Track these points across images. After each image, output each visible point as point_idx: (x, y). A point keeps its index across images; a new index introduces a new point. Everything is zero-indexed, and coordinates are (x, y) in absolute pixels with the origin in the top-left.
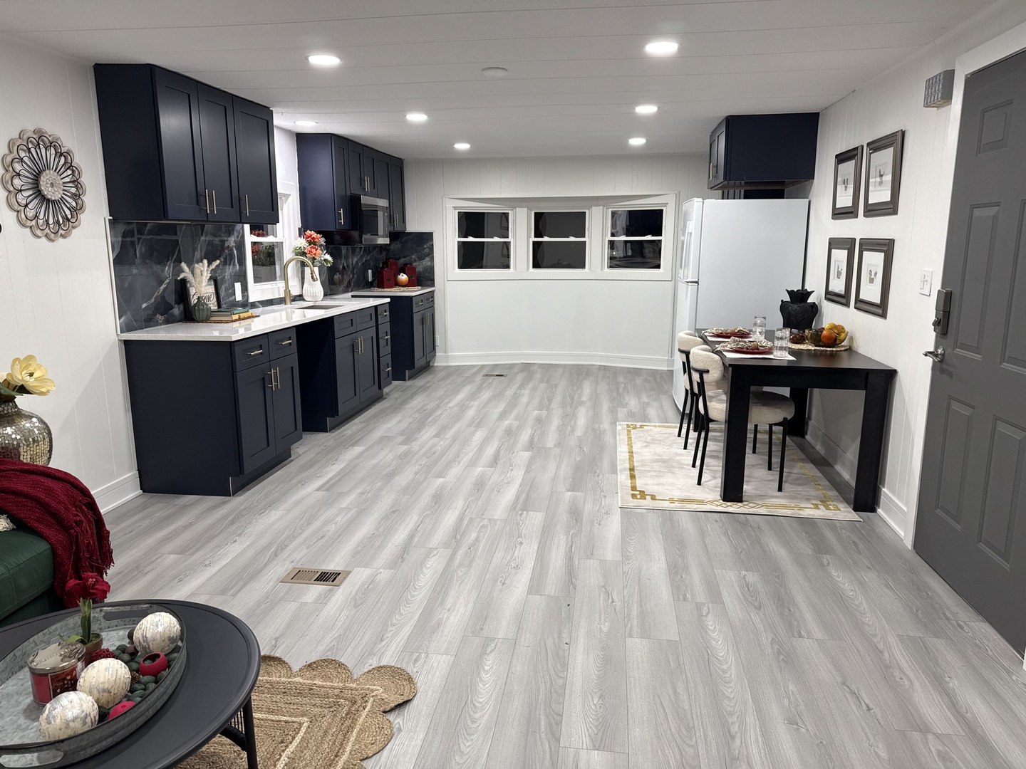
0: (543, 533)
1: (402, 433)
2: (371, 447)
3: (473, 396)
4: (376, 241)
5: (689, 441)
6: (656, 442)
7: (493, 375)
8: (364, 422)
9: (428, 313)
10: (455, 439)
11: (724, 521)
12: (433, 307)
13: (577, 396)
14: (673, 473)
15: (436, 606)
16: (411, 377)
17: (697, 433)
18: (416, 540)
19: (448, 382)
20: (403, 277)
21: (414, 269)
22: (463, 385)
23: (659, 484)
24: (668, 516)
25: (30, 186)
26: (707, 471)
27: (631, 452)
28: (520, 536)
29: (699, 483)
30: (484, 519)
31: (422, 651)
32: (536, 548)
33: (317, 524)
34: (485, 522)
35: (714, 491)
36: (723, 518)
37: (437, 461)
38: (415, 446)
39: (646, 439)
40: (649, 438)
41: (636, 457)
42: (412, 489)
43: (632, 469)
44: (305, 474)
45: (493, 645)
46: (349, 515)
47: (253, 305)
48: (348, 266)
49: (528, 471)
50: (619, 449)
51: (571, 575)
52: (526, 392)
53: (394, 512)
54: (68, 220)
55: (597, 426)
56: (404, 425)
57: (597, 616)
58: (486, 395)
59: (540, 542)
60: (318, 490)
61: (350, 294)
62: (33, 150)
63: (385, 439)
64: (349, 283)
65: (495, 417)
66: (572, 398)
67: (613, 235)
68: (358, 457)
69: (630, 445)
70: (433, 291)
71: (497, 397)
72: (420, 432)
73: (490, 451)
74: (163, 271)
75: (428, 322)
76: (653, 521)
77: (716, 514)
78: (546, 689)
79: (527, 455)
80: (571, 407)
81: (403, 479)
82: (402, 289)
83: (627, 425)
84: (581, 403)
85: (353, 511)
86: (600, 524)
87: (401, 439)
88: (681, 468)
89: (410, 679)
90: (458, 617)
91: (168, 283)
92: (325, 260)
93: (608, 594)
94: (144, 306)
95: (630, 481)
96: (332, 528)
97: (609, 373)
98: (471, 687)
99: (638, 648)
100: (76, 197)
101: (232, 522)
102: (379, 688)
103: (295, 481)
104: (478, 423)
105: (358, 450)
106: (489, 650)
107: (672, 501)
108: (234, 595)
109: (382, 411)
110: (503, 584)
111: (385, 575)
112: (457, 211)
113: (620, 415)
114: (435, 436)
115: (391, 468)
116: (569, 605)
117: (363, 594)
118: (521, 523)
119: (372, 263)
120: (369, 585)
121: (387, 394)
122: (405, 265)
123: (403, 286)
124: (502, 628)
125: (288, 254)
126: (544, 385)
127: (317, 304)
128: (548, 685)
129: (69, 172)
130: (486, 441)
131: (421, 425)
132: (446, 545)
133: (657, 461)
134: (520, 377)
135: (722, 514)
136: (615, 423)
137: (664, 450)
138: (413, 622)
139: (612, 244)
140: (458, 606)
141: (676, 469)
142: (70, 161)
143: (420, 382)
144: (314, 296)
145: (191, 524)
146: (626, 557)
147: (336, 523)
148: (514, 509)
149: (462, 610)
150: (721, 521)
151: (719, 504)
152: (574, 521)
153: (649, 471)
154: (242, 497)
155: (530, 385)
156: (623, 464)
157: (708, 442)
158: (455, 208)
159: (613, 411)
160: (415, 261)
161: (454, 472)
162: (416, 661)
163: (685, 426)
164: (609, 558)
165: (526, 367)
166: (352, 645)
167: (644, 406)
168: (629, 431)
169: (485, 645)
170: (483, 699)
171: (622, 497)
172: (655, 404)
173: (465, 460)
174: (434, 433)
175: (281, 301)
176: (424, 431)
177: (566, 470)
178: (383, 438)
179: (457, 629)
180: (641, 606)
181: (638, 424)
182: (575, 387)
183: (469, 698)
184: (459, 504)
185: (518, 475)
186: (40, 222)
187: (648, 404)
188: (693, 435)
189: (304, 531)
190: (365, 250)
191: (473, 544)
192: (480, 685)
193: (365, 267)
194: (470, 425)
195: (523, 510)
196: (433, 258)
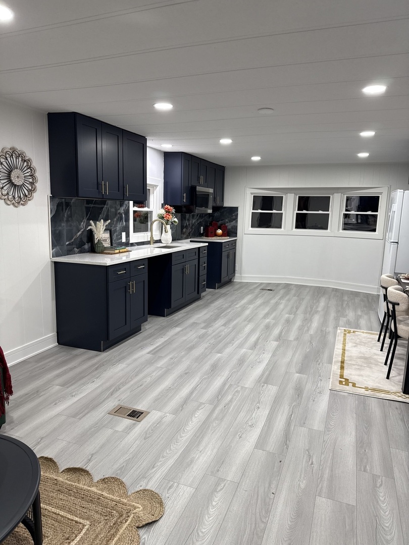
0: (274, 402)
1: (205, 322)
2: (186, 328)
3: (251, 302)
4: (206, 211)
5: (385, 345)
6: (363, 344)
7: (266, 290)
8: (186, 313)
9: (231, 252)
10: (234, 328)
11: (402, 409)
12: (235, 248)
13: (315, 307)
14: (370, 368)
15: (193, 447)
16: (219, 287)
17: (390, 340)
18: (194, 395)
19: (239, 292)
20: (219, 231)
21: (226, 227)
22: (247, 294)
23: (359, 375)
24: (362, 400)
25: (6, 177)
26: (395, 369)
27: (344, 350)
28: (259, 402)
29: (388, 377)
30: (238, 386)
31: (175, 481)
32: (267, 413)
33: (141, 376)
34: (239, 389)
35: (398, 385)
36: (402, 406)
37: (220, 342)
38: (210, 330)
39: (356, 341)
40: (358, 340)
41: (347, 354)
42: (200, 359)
43: (342, 362)
44: (145, 342)
45: (222, 485)
46: (160, 372)
47: (132, 245)
48: (189, 225)
49: (273, 355)
50: (336, 347)
51: (287, 437)
52: (284, 302)
53: (186, 374)
54: (26, 196)
55: (325, 328)
56: (208, 316)
57: (299, 474)
58: (259, 302)
59: (272, 407)
60: (148, 353)
61: (189, 240)
62: (9, 159)
63: (194, 324)
64: (189, 233)
65: (261, 316)
66: (312, 308)
67: (347, 210)
68: (176, 334)
69: (344, 344)
70: (236, 240)
71: (265, 303)
72: (215, 322)
73: (253, 339)
74: (80, 225)
75: (231, 257)
76: (351, 403)
77: (397, 402)
78: (250, 530)
79: (275, 344)
80: (310, 314)
81: (197, 352)
82: (218, 238)
83: (345, 330)
84: (317, 312)
85: (163, 370)
86: (314, 401)
87: (203, 325)
88: (376, 365)
89: (161, 503)
90: (205, 458)
91: (83, 231)
92: (174, 221)
93: (310, 457)
94: (67, 243)
95: (340, 371)
96: (148, 380)
97: (338, 294)
98: (200, 518)
99: (323, 507)
100: (32, 184)
101: (96, 369)
102: (140, 506)
103: (138, 346)
104: (249, 320)
105: (178, 329)
106: (219, 489)
107: (367, 389)
108: (80, 419)
109: (198, 306)
110: (240, 437)
111: (169, 418)
112: (253, 195)
113: (341, 323)
114: (222, 326)
115: (192, 344)
116: (280, 462)
117: (152, 430)
118: (262, 392)
119: (203, 223)
120: (158, 424)
121: (203, 296)
122: (222, 224)
123: (219, 236)
124: (231, 473)
125: (155, 217)
126: (295, 298)
127: (168, 245)
128: (253, 527)
129: (29, 170)
130: (252, 331)
131: (216, 317)
132: (211, 402)
133: (361, 358)
134: (282, 292)
135: (401, 403)
136: (337, 327)
137: (367, 350)
138: (176, 457)
139: (346, 216)
140: (207, 449)
141: (373, 365)
142: (29, 165)
143: (223, 290)
144: (166, 240)
145: (75, 367)
146: (327, 429)
147: (151, 377)
148: (259, 382)
149: (209, 453)
150: (400, 408)
151: (401, 395)
152: (297, 396)
153: (354, 365)
154: (107, 353)
155: (287, 298)
156: (337, 358)
157: (397, 347)
158: (252, 193)
159: (337, 319)
160: (227, 223)
161: (228, 350)
162: (170, 488)
163: (383, 334)
164: (315, 428)
165: (287, 286)
166: (134, 468)
167: (358, 318)
168: (345, 334)
169: (217, 484)
170: (205, 530)
171: (332, 382)
172: (366, 317)
173: (237, 343)
174: (224, 323)
175: (148, 243)
176: (217, 321)
177: (298, 357)
178: (194, 323)
179: (202, 468)
180: (332, 471)
181: (352, 330)
182: (315, 301)
183: (196, 527)
184: (225, 374)
185: (266, 357)
186: (10, 197)
187: (360, 316)
188: (388, 341)
189: (132, 379)
190: (200, 216)
191: (228, 404)
192: (207, 517)
193: (200, 225)
194: (245, 320)
195: (265, 383)
196: (237, 221)
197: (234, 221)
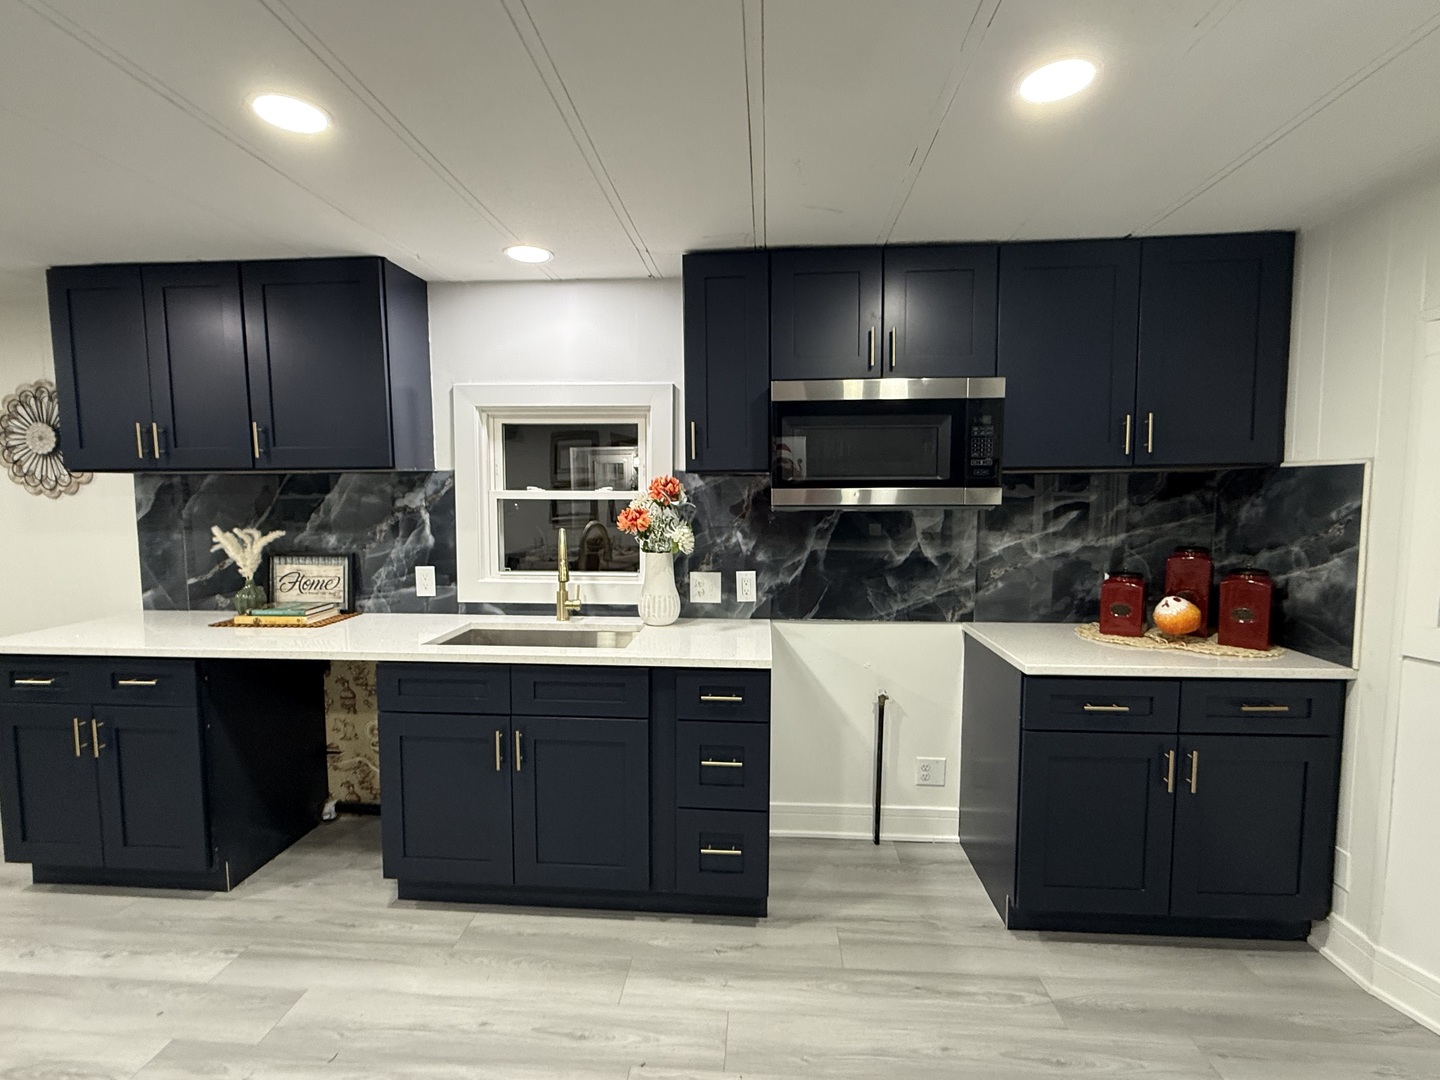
47: (476, 608)
94: (191, 581)
196: (1355, 558)
197: (1337, 561)
